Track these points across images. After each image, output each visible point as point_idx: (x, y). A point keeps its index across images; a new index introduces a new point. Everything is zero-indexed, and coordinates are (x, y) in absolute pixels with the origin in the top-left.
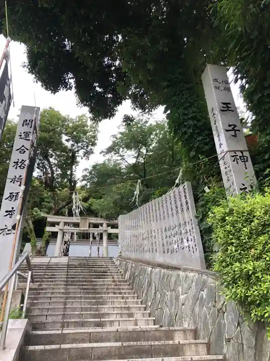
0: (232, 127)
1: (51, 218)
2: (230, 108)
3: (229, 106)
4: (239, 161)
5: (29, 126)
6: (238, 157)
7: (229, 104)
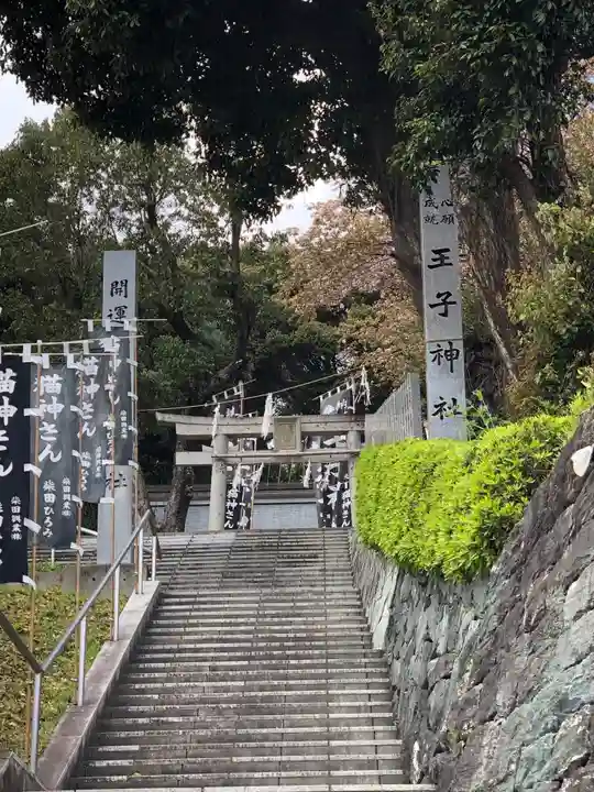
0: (443, 297)
1: (186, 427)
2: (448, 258)
3: (446, 254)
4: (443, 360)
5: (123, 294)
6: (442, 353)
7: (447, 250)
